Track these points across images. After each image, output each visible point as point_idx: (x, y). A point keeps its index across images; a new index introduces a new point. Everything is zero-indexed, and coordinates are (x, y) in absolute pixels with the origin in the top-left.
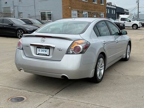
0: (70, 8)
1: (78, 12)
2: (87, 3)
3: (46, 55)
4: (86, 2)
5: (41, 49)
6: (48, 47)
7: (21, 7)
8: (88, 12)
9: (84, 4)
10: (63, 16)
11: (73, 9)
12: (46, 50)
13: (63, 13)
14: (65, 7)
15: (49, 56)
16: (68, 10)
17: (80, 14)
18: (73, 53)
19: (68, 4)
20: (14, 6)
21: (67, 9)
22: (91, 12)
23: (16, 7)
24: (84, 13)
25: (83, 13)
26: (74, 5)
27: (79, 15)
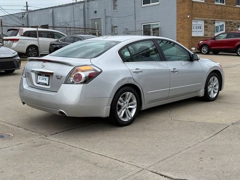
0: (188, 16)
1: (206, 22)
2: (224, 8)
3: (46, 85)
4: (222, 6)
5: (41, 77)
6: (48, 75)
7: (116, 18)
8: (226, 23)
9: (219, 8)
10: (177, 30)
11: (196, 18)
12: (46, 78)
13: (177, 25)
14: (181, 15)
15: (48, 85)
16: (186, 20)
17: (209, 26)
18: (73, 83)
19: (186, 10)
20: (106, 17)
21: (184, 19)
22: (232, 22)
23: (109, 19)
24: (217, 24)
25: (214, 23)
26: (197, 11)
27: (207, 27)
